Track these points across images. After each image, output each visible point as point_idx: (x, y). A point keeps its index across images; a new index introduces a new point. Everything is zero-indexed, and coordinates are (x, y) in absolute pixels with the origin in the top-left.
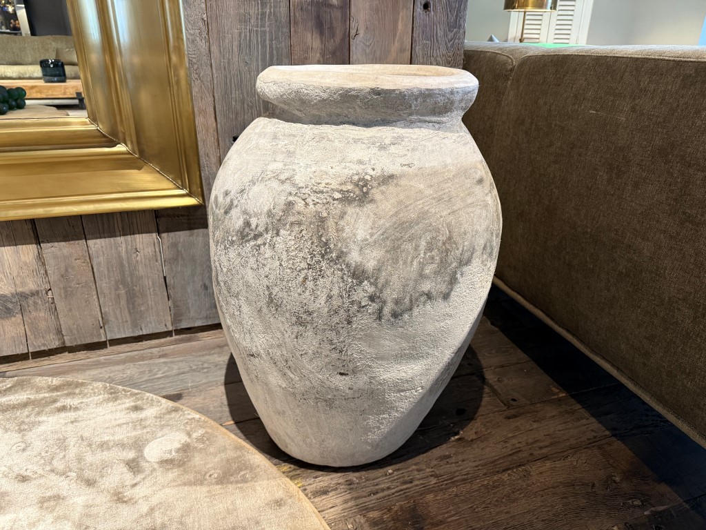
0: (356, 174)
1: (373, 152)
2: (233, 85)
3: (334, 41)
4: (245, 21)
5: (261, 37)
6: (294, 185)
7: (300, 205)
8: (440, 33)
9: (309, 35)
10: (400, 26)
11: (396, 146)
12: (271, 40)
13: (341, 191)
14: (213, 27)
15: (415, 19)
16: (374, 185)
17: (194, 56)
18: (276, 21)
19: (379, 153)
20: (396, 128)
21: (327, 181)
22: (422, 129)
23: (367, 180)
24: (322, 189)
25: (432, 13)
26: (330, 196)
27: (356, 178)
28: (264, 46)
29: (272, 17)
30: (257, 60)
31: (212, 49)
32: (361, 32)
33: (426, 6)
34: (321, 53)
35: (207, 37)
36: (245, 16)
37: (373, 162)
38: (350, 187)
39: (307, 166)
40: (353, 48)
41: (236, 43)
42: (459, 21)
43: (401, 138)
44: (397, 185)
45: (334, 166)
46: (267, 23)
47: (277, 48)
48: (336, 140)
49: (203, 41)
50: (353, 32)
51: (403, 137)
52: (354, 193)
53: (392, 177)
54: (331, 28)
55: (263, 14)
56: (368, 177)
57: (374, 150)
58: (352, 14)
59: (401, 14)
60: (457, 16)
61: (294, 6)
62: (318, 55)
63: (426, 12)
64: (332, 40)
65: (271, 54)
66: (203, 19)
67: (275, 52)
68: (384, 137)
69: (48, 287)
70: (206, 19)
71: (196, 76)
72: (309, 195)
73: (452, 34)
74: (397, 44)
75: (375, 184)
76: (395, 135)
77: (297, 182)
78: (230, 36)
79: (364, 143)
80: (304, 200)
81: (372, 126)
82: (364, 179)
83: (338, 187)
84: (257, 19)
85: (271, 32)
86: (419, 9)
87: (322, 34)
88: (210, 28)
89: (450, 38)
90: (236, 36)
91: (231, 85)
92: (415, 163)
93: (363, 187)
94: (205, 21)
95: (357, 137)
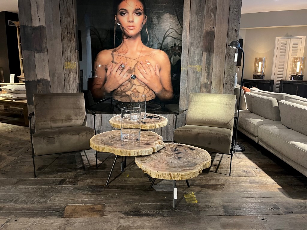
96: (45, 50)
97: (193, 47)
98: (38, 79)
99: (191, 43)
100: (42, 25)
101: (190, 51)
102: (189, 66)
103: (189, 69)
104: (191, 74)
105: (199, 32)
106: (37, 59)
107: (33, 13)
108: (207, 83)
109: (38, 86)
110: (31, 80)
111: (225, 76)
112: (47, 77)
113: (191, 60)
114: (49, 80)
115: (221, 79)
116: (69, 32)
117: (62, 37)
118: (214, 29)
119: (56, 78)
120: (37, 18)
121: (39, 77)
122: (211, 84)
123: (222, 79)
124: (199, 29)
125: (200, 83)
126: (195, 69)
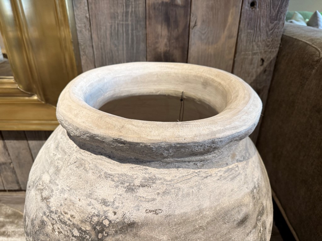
0: (97, 215)
1: (120, 192)
2: (107, 60)
3: (178, 31)
4: (115, 18)
5: (126, 28)
6: (48, 207)
7: (49, 228)
8: (263, 24)
9: (159, 27)
10: (230, 19)
11: (146, 188)
12: (132, 30)
13: (80, 229)
14: (93, 22)
15: (242, 14)
16: (110, 232)
17: (81, 41)
18: (136, 17)
19: (125, 195)
20: (150, 168)
21: (73, 213)
22: (179, 169)
23: (105, 226)
24: (67, 220)
25: (258, 9)
26: (71, 231)
27: (96, 219)
28: (127, 34)
29: (133, 15)
30: (123, 44)
31: (93, 36)
32: (199, 24)
33: (253, 4)
34: (167, 39)
35: (89, 29)
36: (114, 14)
37: (117, 204)
38: (88, 228)
39: (63, 191)
40: (192, 35)
41: (108, 32)
42: (280, 15)
43: (153, 180)
44: (135, 235)
45: (81, 200)
46: (130, 19)
47: (137, 36)
48: (91, 171)
49: (87, 31)
50: (192, 24)
51: (156, 179)
52: (90, 236)
53: (132, 225)
54: (176, 22)
55: (127, 13)
56: (106, 223)
57: (121, 190)
58: (192, 11)
59: (231, 11)
60: (278, 11)
61: (149, 6)
62: (166, 40)
63: (252, 9)
64: (176, 30)
65: (132, 39)
66: (86, 17)
67: (135, 38)
68: (135, 176)
69: (10, 161)
70: (88, 17)
71: (83, 53)
72: (56, 222)
73: (273, 25)
74: (226, 33)
75: (112, 231)
76: (147, 176)
77: (50, 205)
78: (104, 28)
79: (113, 181)
80: (53, 224)
81: (126, 163)
82: (102, 223)
83: (79, 223)
84: (123, 16)
85: (132, 25)
86: (247, 6)
87: (169, 25)
88: (91, 23)
89: (270, 27)
90: (108, 27)
91: (106, 59)
92: (164, 208)
93: (99, 232)
94: (88, 18)
95: (109, 172)
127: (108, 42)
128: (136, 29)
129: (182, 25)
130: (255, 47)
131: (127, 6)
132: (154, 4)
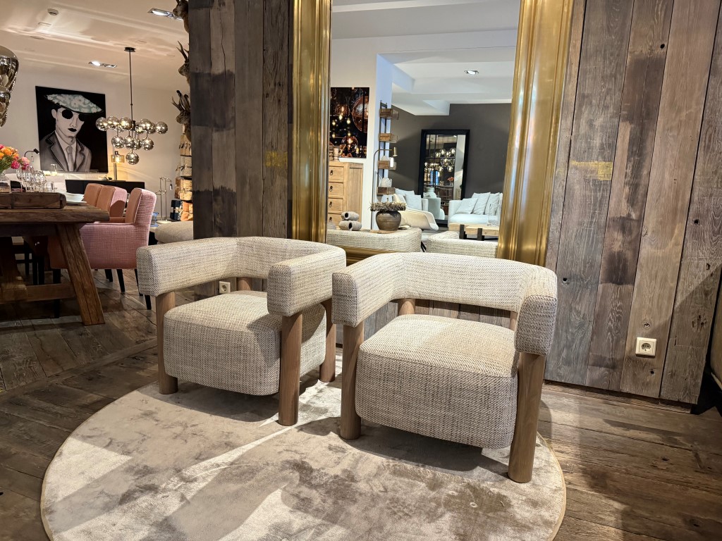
4: (581, 225)
5: (588, 232)
8: (706, 237)
9: (616, 233)
10: (676, 231)
12: (594, 234)
14: (564, 226)
15: (687, 227)
18: (598, 225)
25: (701, 226)
28: (589, 236)
29: (596, 224)
32: (649, 234)
33: (696, 222)
34: (622, 242)
36: (581, 222)
40: (643, 241)
41: (574, 234)
46: (593, 226)
47: (596, 238)
50: (643, 233)
54: (630, 230)
55: (591, 222)
58: (644, 224)
59: (677, 226)
61: (609, 219)
62: (620, 243)
63: (696, 225)
64: (630, 236)
65: (593, 240)
67: (595, 240)
70: (561, 223)
73: (715, 238)
74: (673, 241)
78: (572, 231)
84: (588, 224)
85: (594, 231)
86: (691, 223)
87: (624, 232)
90: (575, 231)
96: (232, 125)
97: (588, 107)
98: (215, 187)
99: (584, 96)
100: (229, 71)
101: (579, 118)
102: (573, 163)
103: (572, 172)
104: (577, 187)
105: (610, 63)
106: (215, 145)
107: (213, 46)
108: (629, 215)
109: (214, 203)
110: (202, 189)
111: (696, 198)
112: (232, 185)
113: (580, 145)
114: (235, 191)
115: (680, 205)
116: (277, 82)
117: (263, 94)
118: (664, 49)
119: (248, 187)
120: (221, 54)
121: (218, 184)
122: (641, 220)
123: (682, 205)
124: (612, 55)
125: (604, 216)
126: (592, 172)
127: (572, 242)
128: (597, 233)
129: (634, 234)
130: (701, 254)
131: (592, 217)
132: (614, 218)
